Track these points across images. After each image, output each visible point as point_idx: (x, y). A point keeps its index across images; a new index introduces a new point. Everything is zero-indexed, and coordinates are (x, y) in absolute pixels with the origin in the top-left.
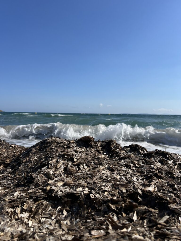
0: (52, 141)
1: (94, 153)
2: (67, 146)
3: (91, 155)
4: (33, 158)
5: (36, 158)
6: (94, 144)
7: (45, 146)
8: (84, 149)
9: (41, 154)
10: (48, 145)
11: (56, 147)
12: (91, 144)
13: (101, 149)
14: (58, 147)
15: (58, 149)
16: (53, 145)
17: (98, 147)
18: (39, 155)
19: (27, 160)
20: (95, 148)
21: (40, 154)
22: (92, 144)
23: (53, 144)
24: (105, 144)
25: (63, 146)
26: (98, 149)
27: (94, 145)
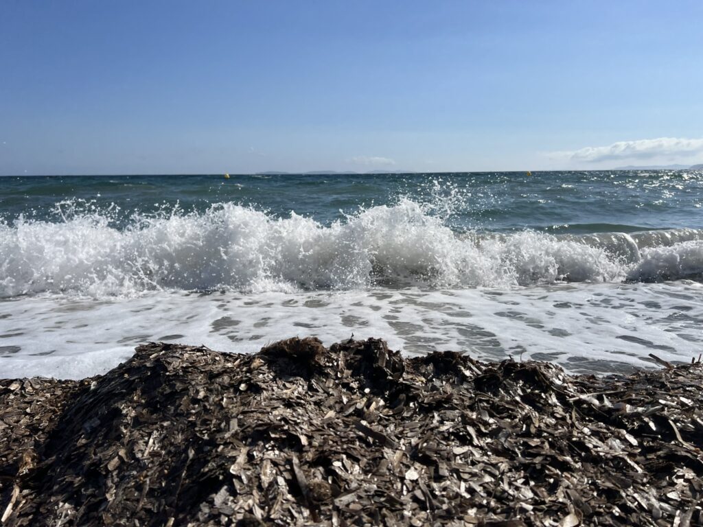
0: (185, 369)
1: (335, 395)
2: (247, 384)
3: (332, 402)
4: (142, 448)
5: (152, 444)
6: (327, 364)
7: (168, 391)
8: (303, 386)
9: (167, 428)
10: (179, 386)
11: (209, 390)
12: (317, 363)
13: (352, 376)
14: (219, 393)
15: (222, 399)
16: (197, 384)
17: (342, 372)
18: (158, 431)
19: (120, 458)
20: (334, 377)
21: (162, 427)
22: (322, 363)
23: (193, 383)
24: (359, 357)
25: (231, 385)
26: (342, 378)
27: (329, 367)
